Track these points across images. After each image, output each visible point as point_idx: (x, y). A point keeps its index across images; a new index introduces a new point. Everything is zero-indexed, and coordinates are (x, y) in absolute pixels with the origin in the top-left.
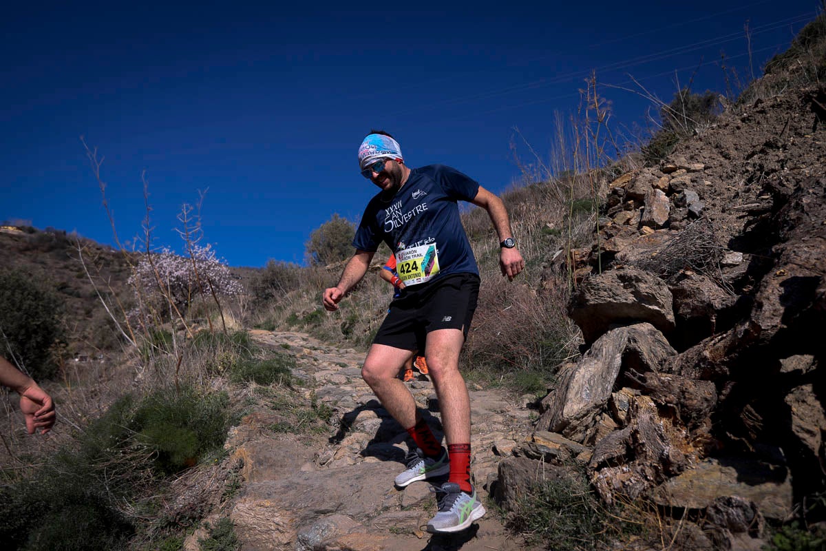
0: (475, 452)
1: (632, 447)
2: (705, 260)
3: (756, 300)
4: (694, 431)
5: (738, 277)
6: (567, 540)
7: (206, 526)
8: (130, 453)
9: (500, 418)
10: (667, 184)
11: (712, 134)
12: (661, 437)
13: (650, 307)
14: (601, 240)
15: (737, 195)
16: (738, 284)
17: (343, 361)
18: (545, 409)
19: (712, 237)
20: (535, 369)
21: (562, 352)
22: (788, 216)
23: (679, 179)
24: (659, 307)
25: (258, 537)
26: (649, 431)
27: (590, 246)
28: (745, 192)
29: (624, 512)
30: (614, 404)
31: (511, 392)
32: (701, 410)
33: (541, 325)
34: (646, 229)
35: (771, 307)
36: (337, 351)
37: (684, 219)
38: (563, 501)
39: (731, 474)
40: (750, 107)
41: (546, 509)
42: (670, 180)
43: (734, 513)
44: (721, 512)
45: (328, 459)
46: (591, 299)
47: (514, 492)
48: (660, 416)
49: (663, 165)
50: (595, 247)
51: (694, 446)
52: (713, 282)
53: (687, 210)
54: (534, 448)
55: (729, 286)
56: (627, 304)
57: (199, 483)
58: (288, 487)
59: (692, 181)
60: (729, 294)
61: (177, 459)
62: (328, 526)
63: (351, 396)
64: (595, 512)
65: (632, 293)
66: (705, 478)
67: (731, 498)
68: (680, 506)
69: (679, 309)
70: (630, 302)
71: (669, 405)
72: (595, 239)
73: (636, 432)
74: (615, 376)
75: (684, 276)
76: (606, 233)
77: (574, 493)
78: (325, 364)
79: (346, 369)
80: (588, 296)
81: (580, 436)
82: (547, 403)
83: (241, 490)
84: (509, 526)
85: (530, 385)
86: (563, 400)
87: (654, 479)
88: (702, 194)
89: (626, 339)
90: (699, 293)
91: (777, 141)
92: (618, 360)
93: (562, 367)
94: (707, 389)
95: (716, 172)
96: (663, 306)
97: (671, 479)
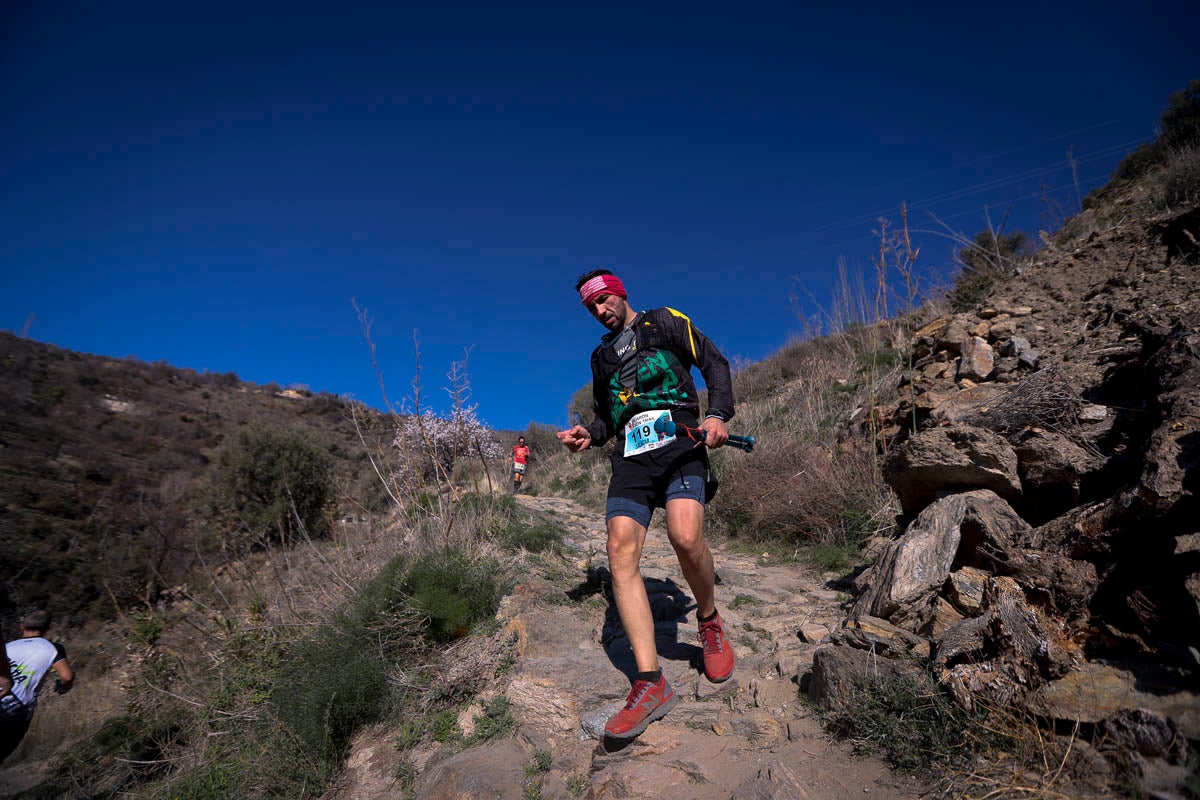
0: (776, 637)
1: (993, 640)
3: (1146, 460)
4: (1072, 623)
5: (1103, 435)
6: (913, 752)
7: (482, 703)
8: (403, 618)
9: (801, 599)
10: (987, 331)
11: (1037, 274)
12: (1034, 628)
13: (986, 469)
14: (908, 396)
15: (1082, 341)
16: (1105, 443)
18: (860, 589)
20: (836, 543)
21: (870, 524)
22: (1170, 360)
23: (1002, 325)
24: (1001, 471)
25: (535, 719)
26: (1016, 620)
27: (897, 403)
28: (1093, 337)
29: (989, 721)
30: (953, 586)
31: (809, 569)
32: (1082, 597)
33: (841, 492)
34: (966, 382)
35: (1169, 469)
37: (1015, 369)
38: (904, 703)
39: (1131, 681)
40: (1083, 241)
41: (880, 712)
42: (990, 327)
43: (1146, 731)
44: (1125, 728)
46: (915, 461)
47: (836, 689)
48: (1028, 603)
49: (980, 309)
50: (903, 404)
51: (1075, 642)
52: (1071, 440)
53: (1017, 360)
54: (860, 636)
55: (1093, 446)
56: (961, 467)
57: (471, 655)
58: (567, 667)
59: (1018, 327)
60: (1095, 456)
61: (448, 628)
64: (949, 719)
65: (967, 453)
66: (1097, 684)
67: (1139, 712)
68: (1066, 718)
69: (1026, 473)
70: (965, 464)
71: (1040, 589)
72: (901, 396)
73: (998, 621)
74: (954, 553)
75: (1032, 434)
76: (915, 388)
77: (920, 693)
78: (594, 532)
80: (910, 458)
81: (911, 623)
82: (863, 583)
83: (515, 665)
84: (830, 728)
85: (831, 562)
86: (888, 580)
87: (1028, 681)
88: (1034, 341)
89: (964, 509)
90: (1053, 454)
91: (1123, 278)
92: (956, 534)
93: (870, 541)
94: (1088, 571)
95: (1047, 316)
96: (1006, 470)
97: (1051, 683)
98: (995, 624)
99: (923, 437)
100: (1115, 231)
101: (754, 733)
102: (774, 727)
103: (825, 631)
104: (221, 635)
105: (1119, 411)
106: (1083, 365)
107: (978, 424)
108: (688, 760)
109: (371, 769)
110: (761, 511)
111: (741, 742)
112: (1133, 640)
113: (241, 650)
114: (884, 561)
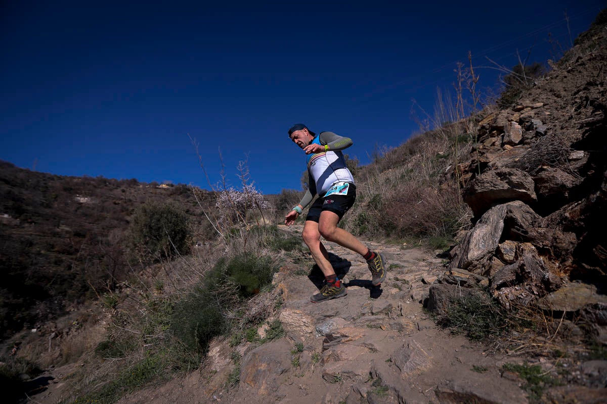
0: (411, 283)
1: (520, 275)
2: (556, 158)
4: (563, 264)
5: (581, 166)
6: (480, 331)
7: (268, 323)
8: (227, 287)
9: (424, 263)
10: (518, 118)
11: (547, 84)
12: (542, 267)
13: (520, 190)
14: (476, 156)
15: (571, 118)
16: (582, 171)
18: (452, 256)
20: (441, 235)
21: (457, 224)
23: (527, 114)
24: (526, 190)
25: (296, 329)
26: (533, 264)
27: (470, 161)
28: (577, 114)
29: (519, 314)
30: (500, 251)
31: (427, 249)
32: (568, 250)
33: (442, 210)
34: (507, 147)
37: (534, 137)
38: (475, 308)
39: (594, 289)
40: (572, 63)
41: (465, 313)
42: (520, 116)
43: (601, 313)
44: (590, 313)
46: (479, 189)
47: (441, 304)
48: (539, 255)
49: (514, 107)
50: (473, 161)
51: (564, 273)
52: (564, 171)
53: (535, 132)
54: (453, 279)
55: (576, 173)
56: (504, 190)
57: (261, 302)
59: (535, 114)
60: (577, 178)
61: (249, 290)
62: (332, 324)
64: (498, 314)
65: (507, 183)
66: (576, 292)
67: (598, 304)
68: (558, 310)
69: (539, 190)
70: (506, 188)
71: (545, 247)
72: (472, 157)
73: (523, 265)
74: (501, 234)
75: (542, 170)
76: (480, 152)
77: (483, 303)
80: (476, 187)
82: (454, 253)
83: (283, 305)
84: (439, 323)
85: (439, 244)
86: (467, 249)
87: (539, 294)
88: (544, 120)
89: (506, 211)
90: (554, 179)
91: (596, 81)
92: (502, 224)
93: (458, 233)
94: (571, 237)
95: (552, 106)
96: (528, 190)
97: (551, 293)
98: (522, 267)
99: (483, 176)
100: (591, 55)
101: (401, 328)
102: (410, 325)
103: (435, 278)
104: (144, 301)
105: (590, 152)
106: (572, 131)
107: (513, 167)
108: (369, 342)
109: (219, 356)
110: (401, 222)
111: (395, 332)
112: (597, 270)
113: (154, 307)
114: (464, 242)
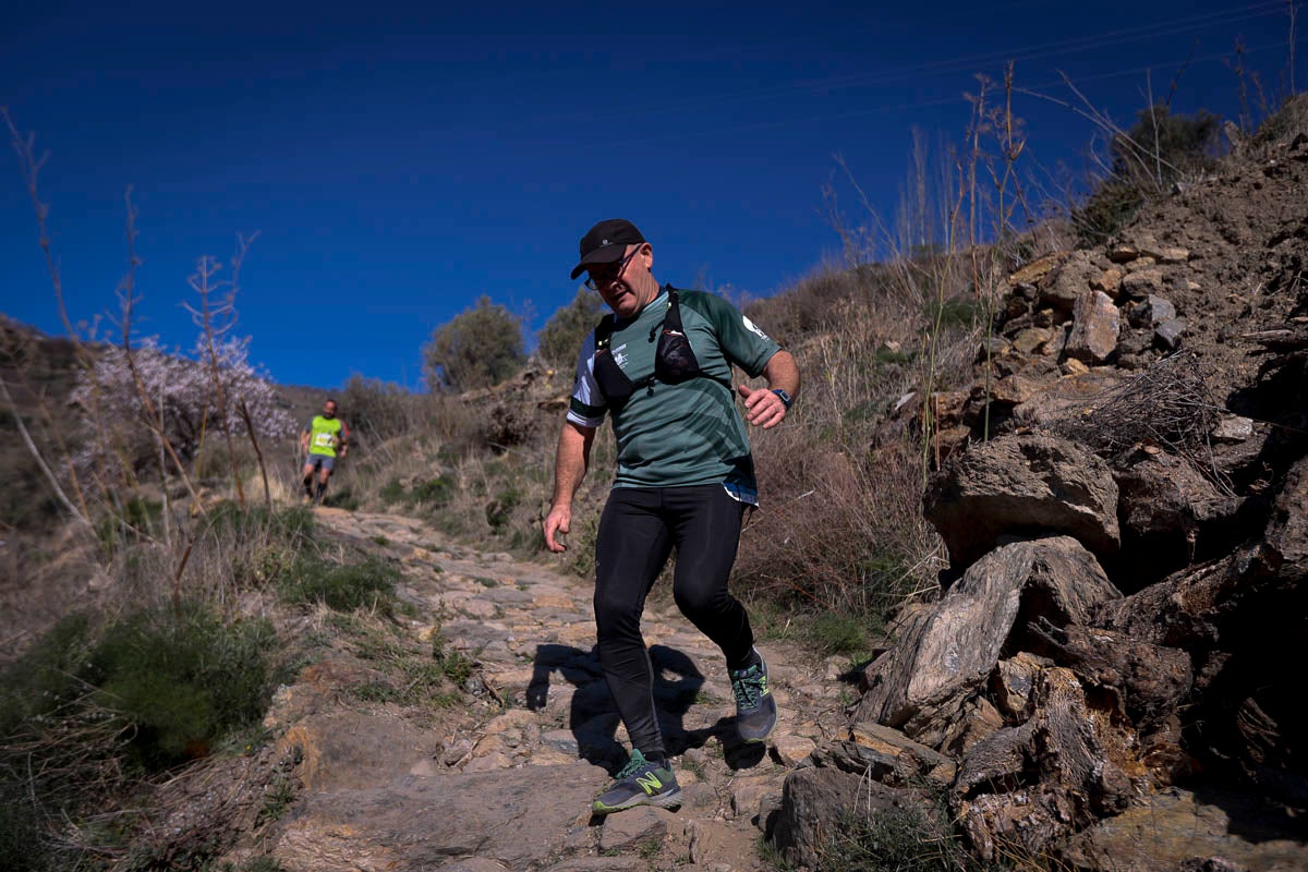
1: (1034, 759)
2: (1183, 428)
3: (1276, 507)
4: (1148, 737)
5: (1242, 463)
8: (80, 726)
10: (1117, 283)
11: (1207, 195)
12: (1089, 743)
13: (1071, 505)
14: (987, 379)
15: (1247, 312)
16: (1241, 476)
17: (488, 574)
18: (870, 683)
19: (1198, 386)
20: (851, 609)
21: (904, 582)
23: (1141, 274)
24: (1094, 510)
26: (1068, 731)
27: (967, 389)
28: (1264, 307)
30: (1000, 681)
31: (805, 650)
32: (1163, 700)
33: (866, 529)
34: (1074, 364)
35: (1303, 521)
36: (478, 555)
37: (1147, 349)
38: (902, 852)
39: (1212, 820)
40: (1282, 148)
41: (871, 865)
42: (1123, 276)
45: (462, 756)
46: (970, 487)
47: (811, 832)
48: (1088, 706)
49: (1112, 246)
50: (976, 391)
51: (1147, 765)
52: (1195, 468)
53: (1153, 335)
55: (1224, 479)
56: (1035, 501)
57: (213, 789)
58: (385, 804)
59: (1165, 280)
60: (1224, 493)
61: (171, 743)
63: (506, 640)
65: (1046, 480)
66: (1166, 823)
67: (1211, 862)
69: (1128, 515)
70: (1040, 496)
71: (1106, 687)
72: (976, 377)
73: (1044, 732)
74: (1007, 630)
75: (1143, 456)
76: (999, 366)
77: (924, 836)
79: (495, 589)
80: (963, 481)
81: (935, 736)
82: (876, 673)
83: (296, 804)
85: (841, 640)
86: (908, 668)
87: (1073, 819)
88: (1182, 305)
89: (1030, 564)
90: (1169, 489)
92: (1014, 602)
93: (902, 609)
94: (1176, 663)
95: (1210, 266)
96: (1100, 509)
97: (1104, 821)
98: (1041, 736)
99: (986, 450)
103: (810, 747)
106: (1241, 351)
112: (1235, 762)
114: (907, 643)
